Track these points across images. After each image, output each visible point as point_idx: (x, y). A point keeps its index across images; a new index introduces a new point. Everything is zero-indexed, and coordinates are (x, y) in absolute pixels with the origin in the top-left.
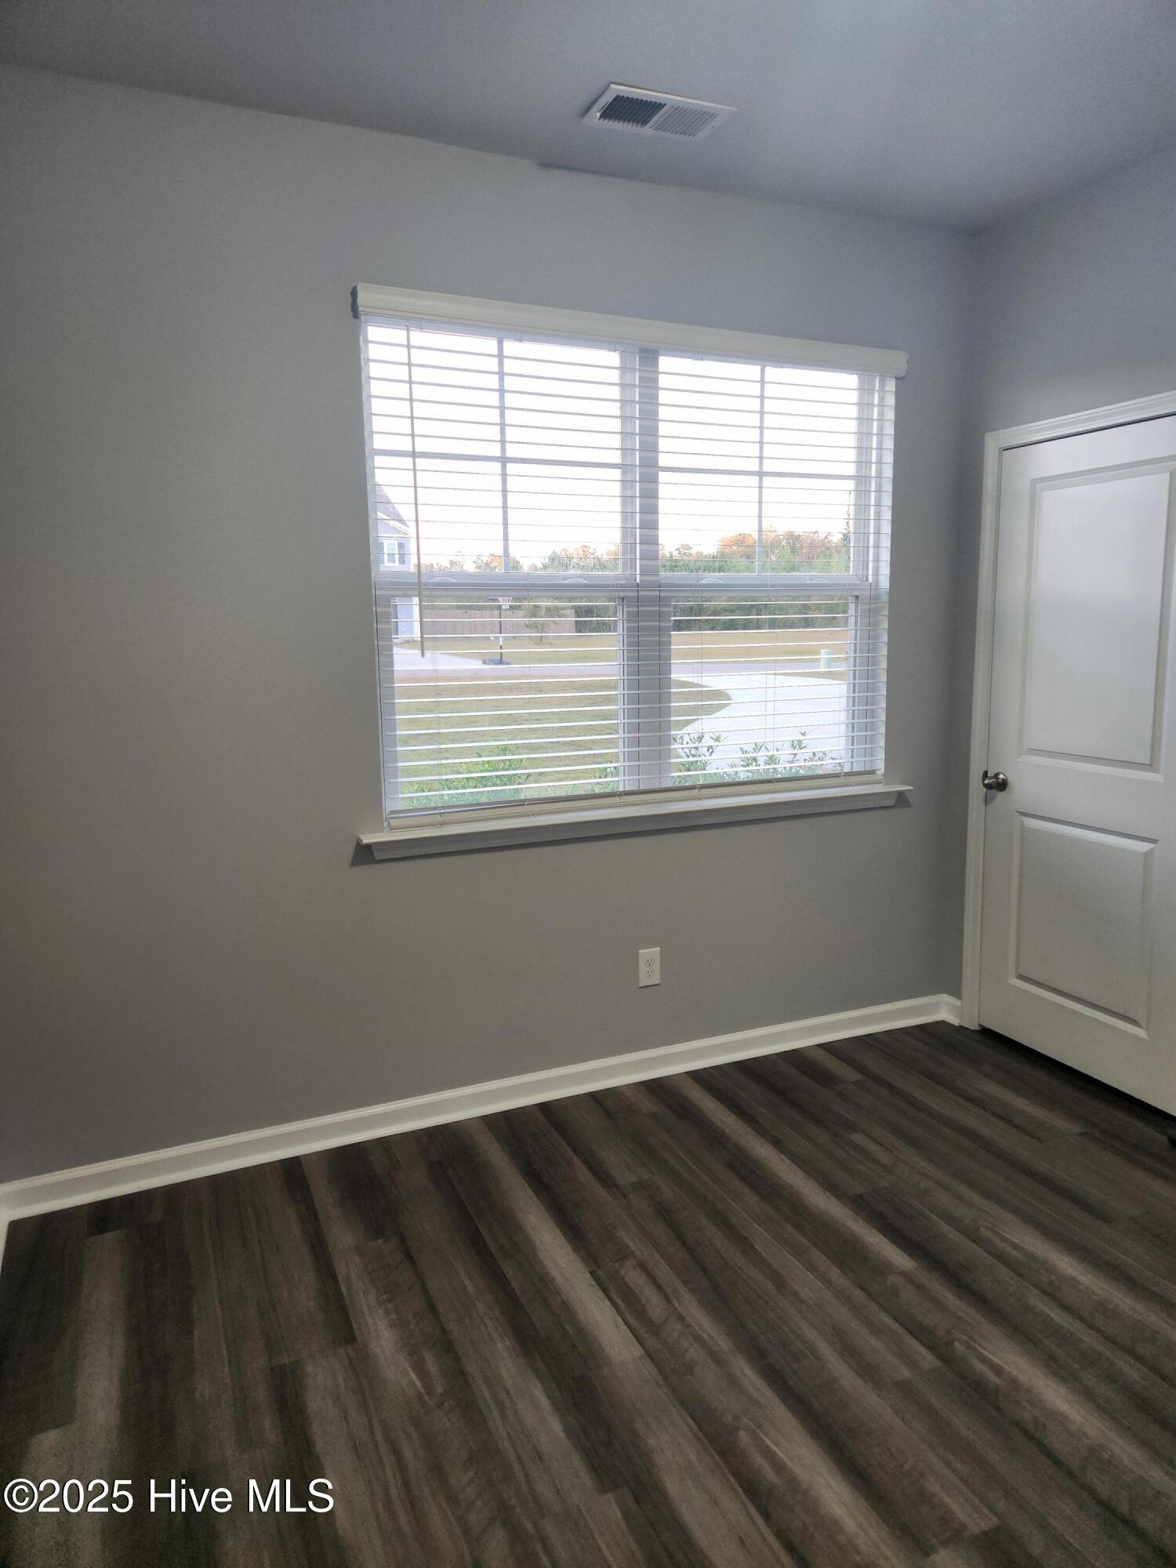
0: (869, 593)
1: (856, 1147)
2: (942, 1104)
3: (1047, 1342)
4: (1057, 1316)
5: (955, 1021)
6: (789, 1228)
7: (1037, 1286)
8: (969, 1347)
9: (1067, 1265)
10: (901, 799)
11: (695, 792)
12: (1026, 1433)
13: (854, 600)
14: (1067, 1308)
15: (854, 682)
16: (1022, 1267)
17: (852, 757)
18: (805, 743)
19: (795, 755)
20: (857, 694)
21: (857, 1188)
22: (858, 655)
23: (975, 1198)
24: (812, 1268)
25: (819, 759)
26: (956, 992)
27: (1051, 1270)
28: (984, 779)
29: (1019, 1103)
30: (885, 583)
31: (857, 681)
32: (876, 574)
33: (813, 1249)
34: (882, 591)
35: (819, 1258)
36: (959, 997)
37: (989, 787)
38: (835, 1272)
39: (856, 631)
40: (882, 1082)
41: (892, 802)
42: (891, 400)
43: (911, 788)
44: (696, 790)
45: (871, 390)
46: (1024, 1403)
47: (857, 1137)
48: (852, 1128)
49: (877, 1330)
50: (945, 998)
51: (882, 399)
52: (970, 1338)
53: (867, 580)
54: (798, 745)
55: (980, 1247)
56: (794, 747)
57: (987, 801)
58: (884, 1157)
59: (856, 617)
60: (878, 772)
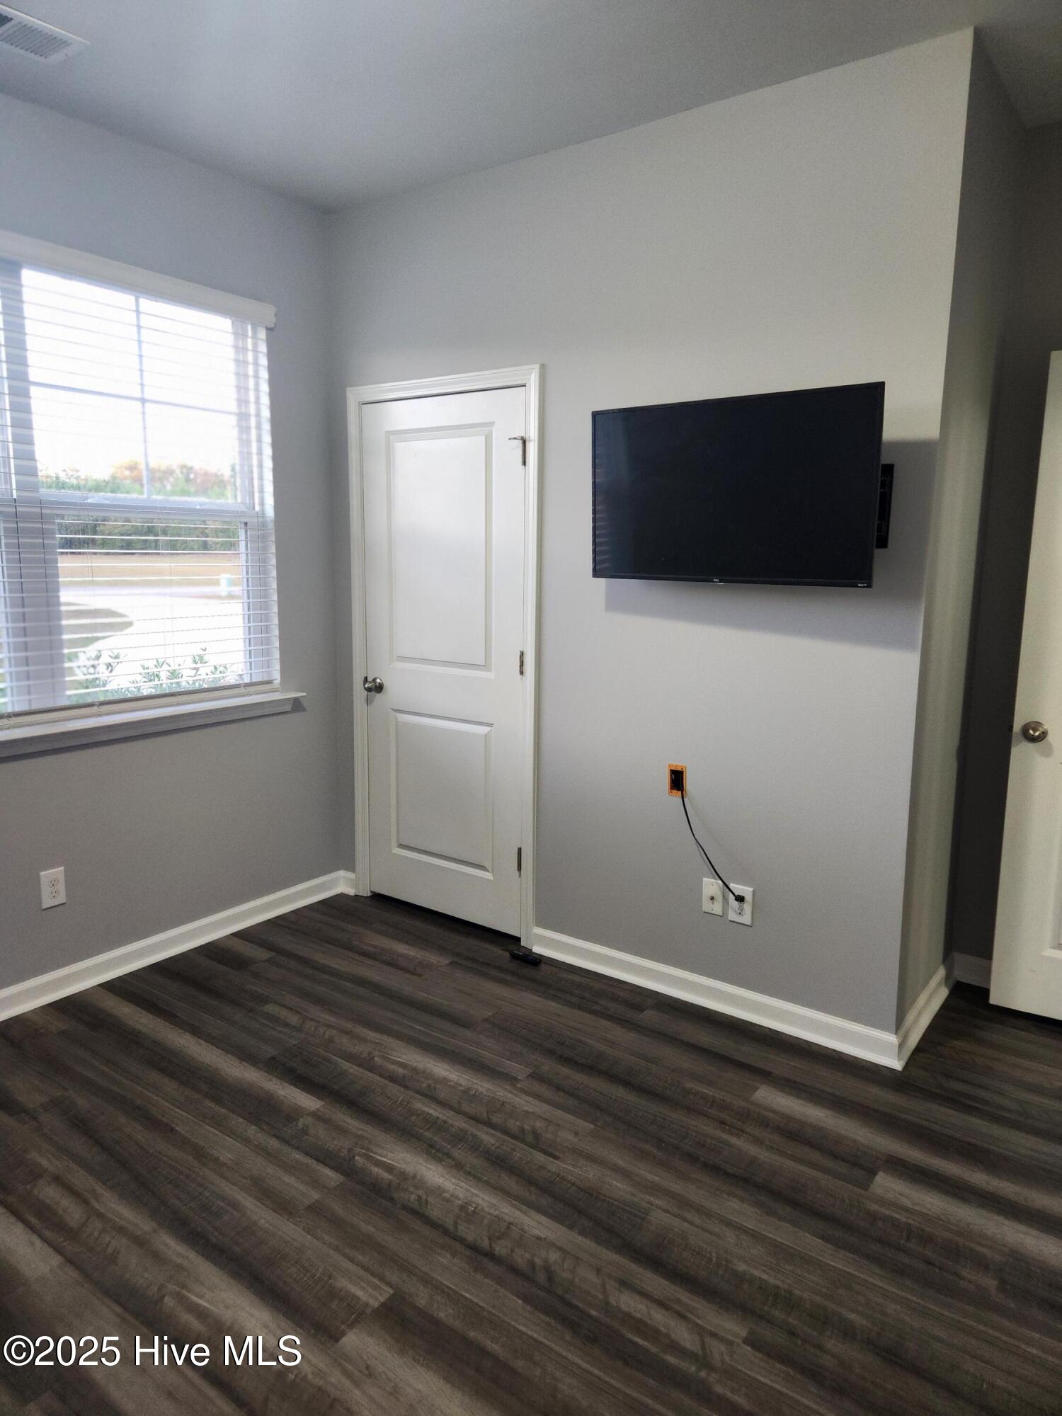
0: (256, 520)
1: (268, 1016)
2: (341, 963)
3: (427, 1134)
4: (434, 1111)
5: (351, 891)
6: (208, 1103)
7: (418, 1092)
8: (369, 1158)
9: (441, 1069)
10: (297, 705)
11: (94, 710)
12: (414, 1212)
13: (243, 526)
14: (443, 1104)
15: (248, 601)
16: (408, 1081)
17: (251, 669)
18: (206, 658)
19: (197, 669)
20: (251, 612)
21: (269, 1051)
22: (250, 576)
23: (371, 1035)
24: (232, 1133)
25: (221, 672)
26: (351, 867)
27: (428, 1075)
28: (364, 684)
29: (402, 949)
30: (270, 511)
31: (251, 600)
32: (262, 503)
33: (231, 1115)
34: (268, 519)
35: (237, 1122)
36: (353, 870)
37: (369, 690)
38: (252, 1131)
39: (247, 555)
40: (290, 955)
41: (288, 708)
42: (263, 348)
43: (305, 694)
44: (95, 708)
45: (245, 336)
46: (411, 1189)
47: (271, 1008)
48: (264, 1000)
49: (291, 1168)
50: (342, 873)
51: (255, 346)
52: (368, 1149)
53: (254, 508)
54: (199, 660)
55: (374, 1073)
56: (196, 662)
57: (368, 701)
58: (294, 1020)
59: (247, 543)
60: (274, 682)
